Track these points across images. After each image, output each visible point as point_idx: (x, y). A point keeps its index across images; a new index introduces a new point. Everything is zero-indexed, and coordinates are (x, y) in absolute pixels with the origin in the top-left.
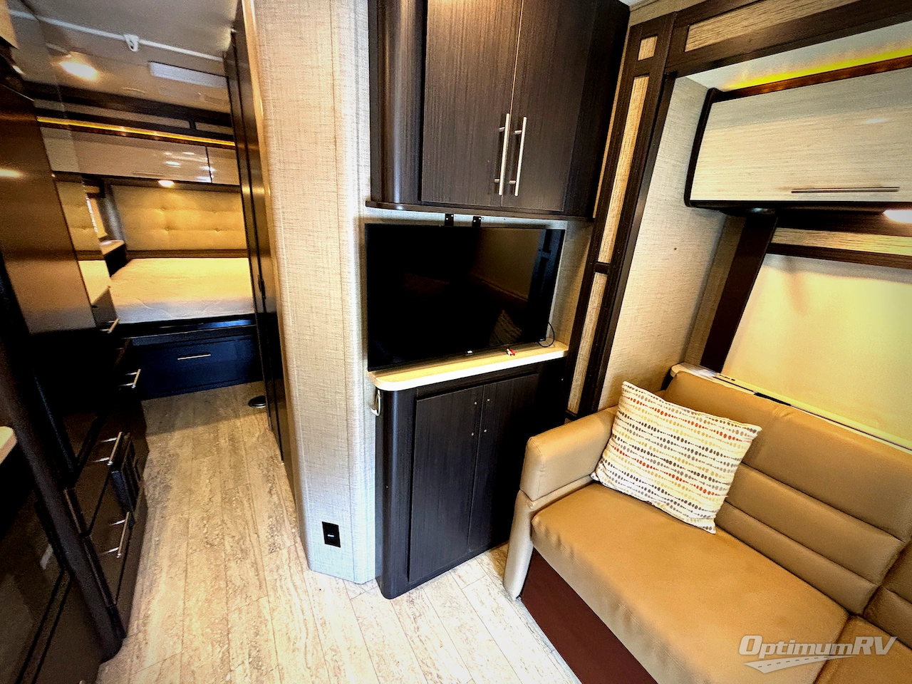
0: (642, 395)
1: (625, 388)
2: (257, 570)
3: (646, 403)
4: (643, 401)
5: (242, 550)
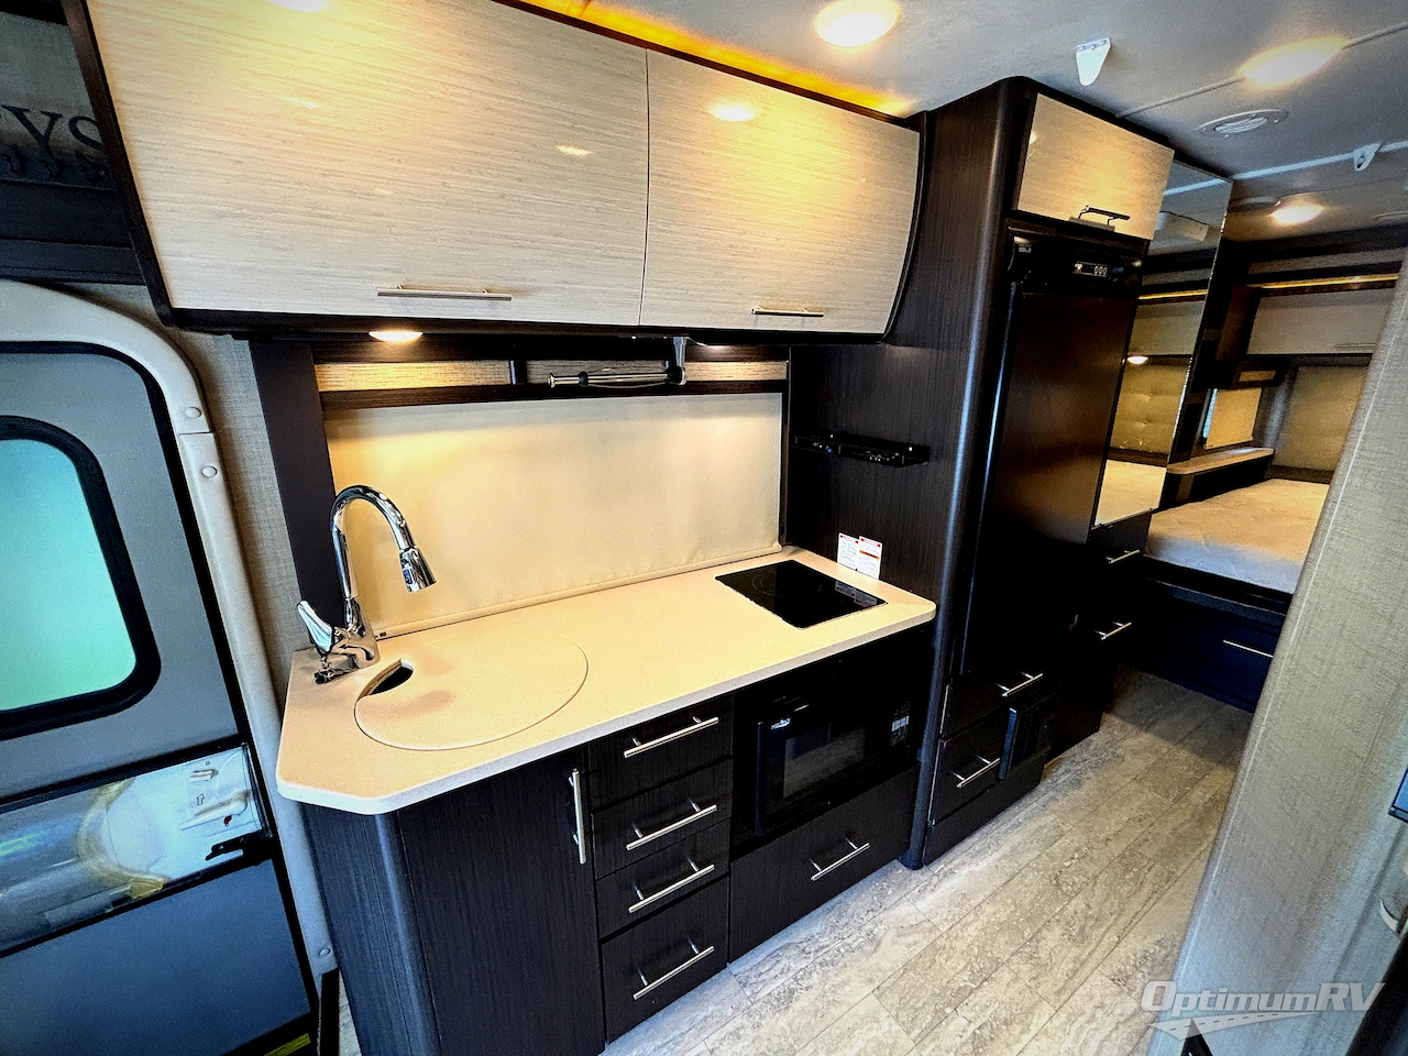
2: (1075, 972)
5: (1082, 930)
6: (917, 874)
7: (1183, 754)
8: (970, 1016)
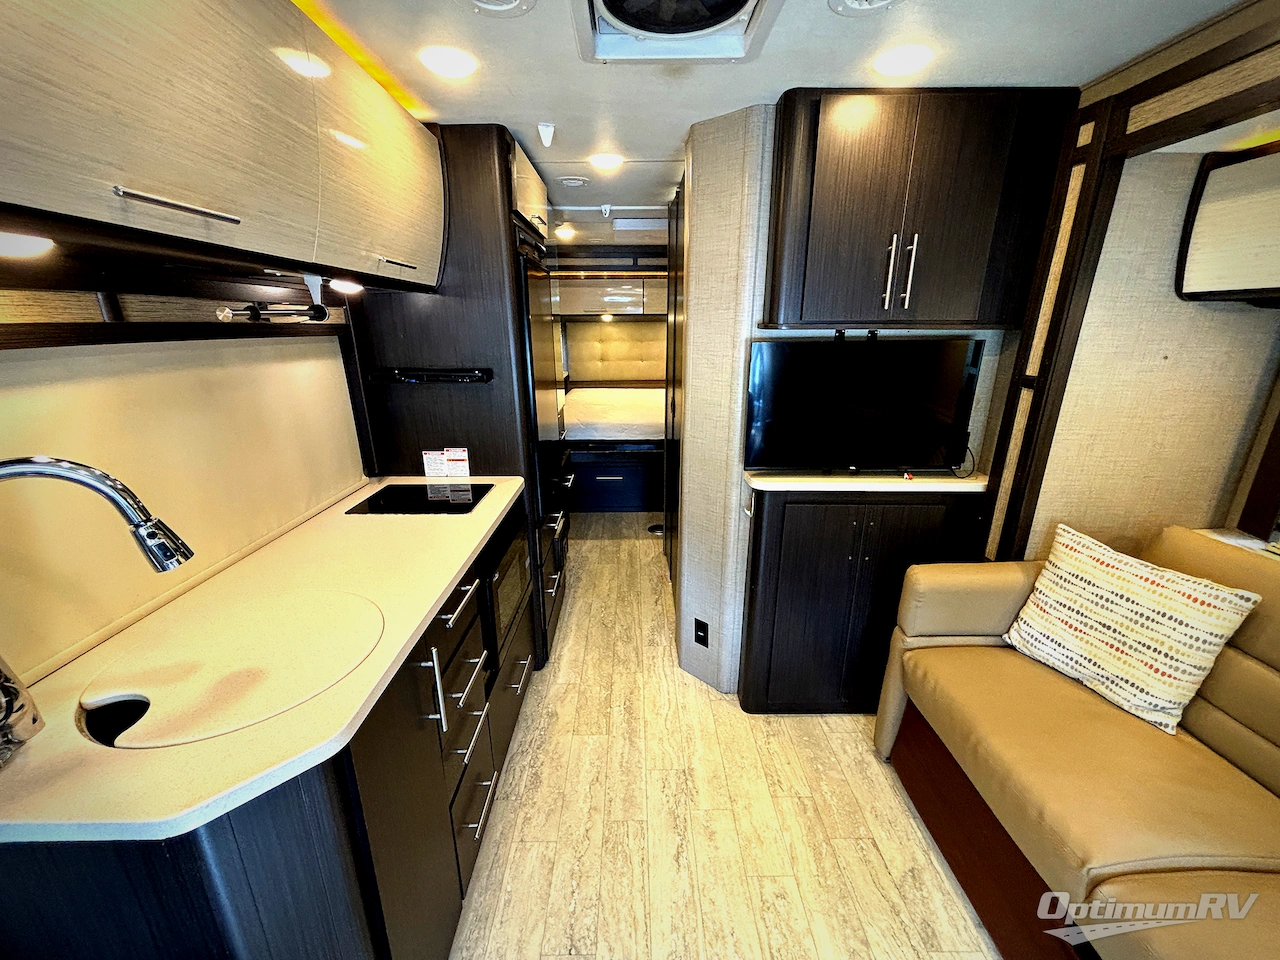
0: (1078, 540)
1: (1059, 531)
2: (637, 653)
3: (1083, 550)
4: (1079, 548)
5: (628, 638)
6: (545, 670)
7: (607, 542)
8: (618, 704)
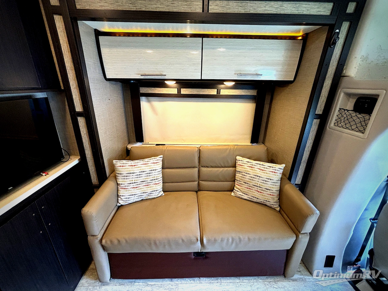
0: (122, 163)
3: (126, 165)
4: (124, 165)
